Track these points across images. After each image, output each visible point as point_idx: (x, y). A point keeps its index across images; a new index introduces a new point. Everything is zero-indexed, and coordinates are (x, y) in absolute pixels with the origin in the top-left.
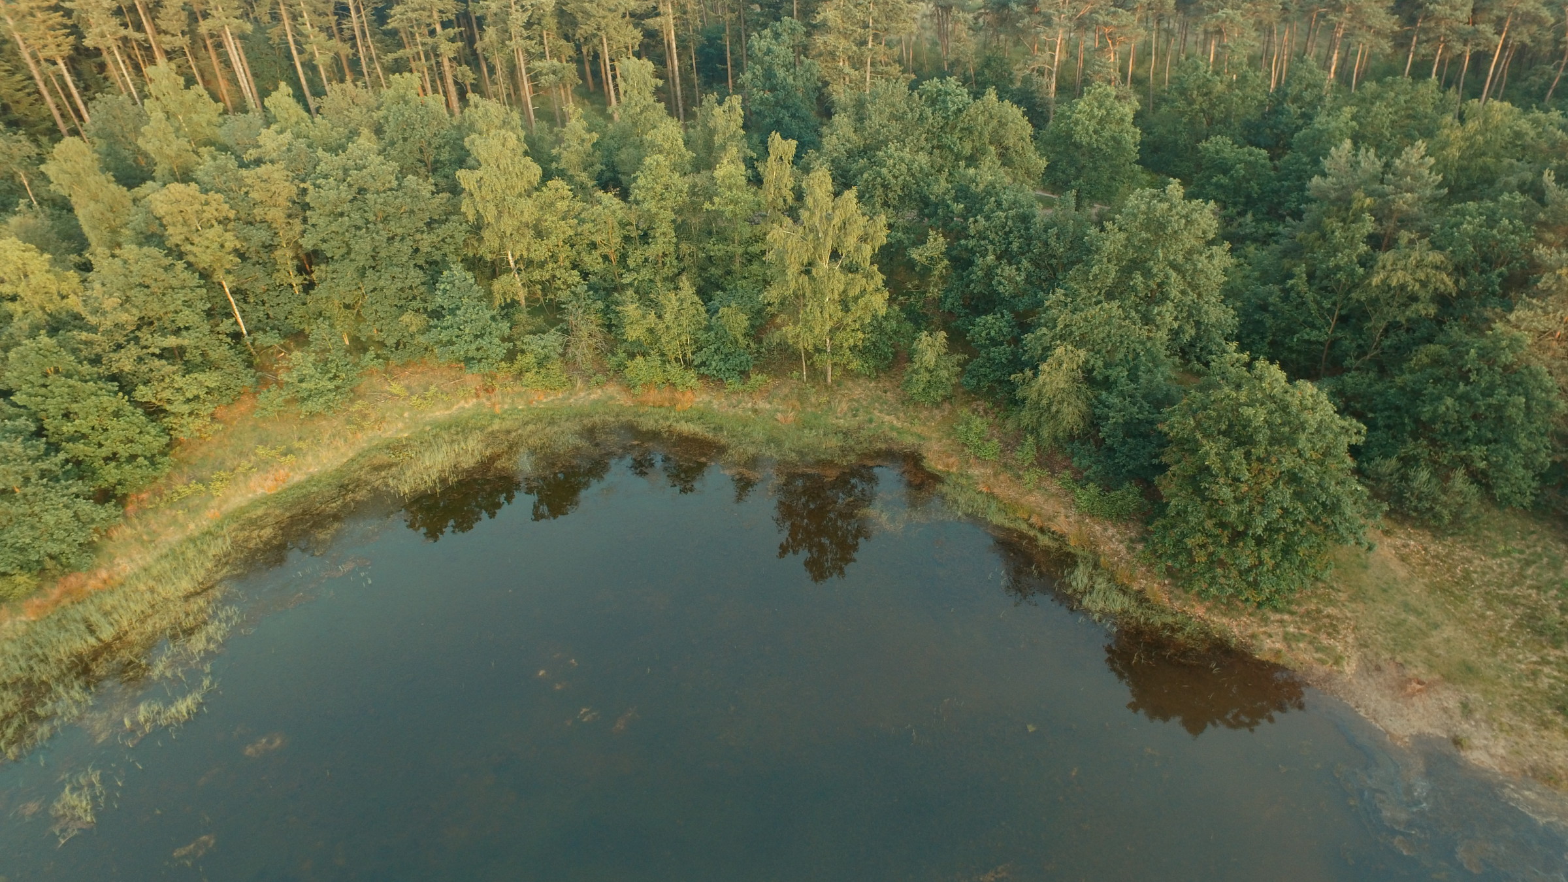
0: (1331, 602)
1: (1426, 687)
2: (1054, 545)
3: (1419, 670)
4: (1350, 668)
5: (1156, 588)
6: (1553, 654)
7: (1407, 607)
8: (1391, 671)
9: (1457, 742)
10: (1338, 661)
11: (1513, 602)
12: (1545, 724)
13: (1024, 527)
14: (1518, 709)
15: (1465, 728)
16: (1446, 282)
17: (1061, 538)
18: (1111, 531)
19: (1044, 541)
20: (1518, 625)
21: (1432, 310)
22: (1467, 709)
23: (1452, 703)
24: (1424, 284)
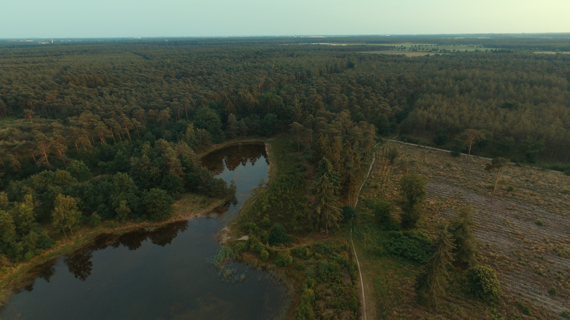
0: (176, 213)
1: (190, 214)
2: (139, 229)
3: (188, 213)
4: (183, 217)
5: (156, 224)
6: (197, 204)
7: (183, 208)
8: (186, 215)
9: (196, 216)
10: (181, 217)
11: (190, 202)
12: (201, 210)
13: (132, 230)
14: (198, 210)
15: (196, 215)
16: (160, 171)
17: (138, 228)
18: (144, 223)
19: (137, 229)
20: (193, 203)
21: (160, 175)
22: (195, 213)
23: (193, 214)
24: (158, 172)
